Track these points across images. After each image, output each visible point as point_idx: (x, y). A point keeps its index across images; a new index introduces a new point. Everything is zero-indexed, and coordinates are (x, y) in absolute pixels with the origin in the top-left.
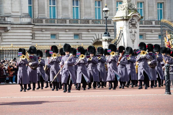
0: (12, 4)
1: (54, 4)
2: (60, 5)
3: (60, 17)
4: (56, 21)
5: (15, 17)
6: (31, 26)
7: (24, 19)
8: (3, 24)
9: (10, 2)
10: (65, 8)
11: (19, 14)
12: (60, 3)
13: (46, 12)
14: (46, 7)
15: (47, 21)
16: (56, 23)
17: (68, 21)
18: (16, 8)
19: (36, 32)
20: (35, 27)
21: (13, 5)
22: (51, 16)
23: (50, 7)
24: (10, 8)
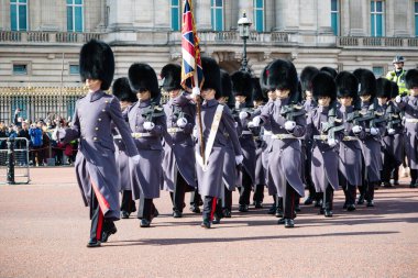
0: (300, 9)
1: (379, 9)
2: (391, 12)
3: (390, 34)
4: (383, 41)
5: (307, 34)
6: (335, 51)
7: (322, 37)
8: (283, 47)
9: (296, 6)
10: (400, 17)
11: (314, 28)
12: (391, 7)
13: (365, 25)
14: (364, 16)
15: (365, 41)
16: (383, 44)
17: (405, 41)
18: (308, 18)
19: (345, 63)
20: (344, 53)
21: (303, 12)
22: (373, 32)
23: (373, 15)
24: (297, 18)
